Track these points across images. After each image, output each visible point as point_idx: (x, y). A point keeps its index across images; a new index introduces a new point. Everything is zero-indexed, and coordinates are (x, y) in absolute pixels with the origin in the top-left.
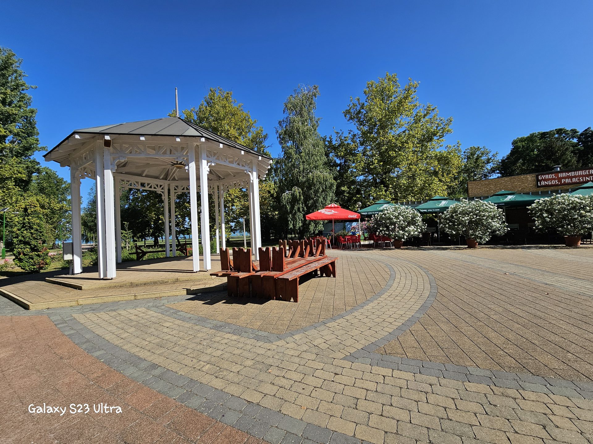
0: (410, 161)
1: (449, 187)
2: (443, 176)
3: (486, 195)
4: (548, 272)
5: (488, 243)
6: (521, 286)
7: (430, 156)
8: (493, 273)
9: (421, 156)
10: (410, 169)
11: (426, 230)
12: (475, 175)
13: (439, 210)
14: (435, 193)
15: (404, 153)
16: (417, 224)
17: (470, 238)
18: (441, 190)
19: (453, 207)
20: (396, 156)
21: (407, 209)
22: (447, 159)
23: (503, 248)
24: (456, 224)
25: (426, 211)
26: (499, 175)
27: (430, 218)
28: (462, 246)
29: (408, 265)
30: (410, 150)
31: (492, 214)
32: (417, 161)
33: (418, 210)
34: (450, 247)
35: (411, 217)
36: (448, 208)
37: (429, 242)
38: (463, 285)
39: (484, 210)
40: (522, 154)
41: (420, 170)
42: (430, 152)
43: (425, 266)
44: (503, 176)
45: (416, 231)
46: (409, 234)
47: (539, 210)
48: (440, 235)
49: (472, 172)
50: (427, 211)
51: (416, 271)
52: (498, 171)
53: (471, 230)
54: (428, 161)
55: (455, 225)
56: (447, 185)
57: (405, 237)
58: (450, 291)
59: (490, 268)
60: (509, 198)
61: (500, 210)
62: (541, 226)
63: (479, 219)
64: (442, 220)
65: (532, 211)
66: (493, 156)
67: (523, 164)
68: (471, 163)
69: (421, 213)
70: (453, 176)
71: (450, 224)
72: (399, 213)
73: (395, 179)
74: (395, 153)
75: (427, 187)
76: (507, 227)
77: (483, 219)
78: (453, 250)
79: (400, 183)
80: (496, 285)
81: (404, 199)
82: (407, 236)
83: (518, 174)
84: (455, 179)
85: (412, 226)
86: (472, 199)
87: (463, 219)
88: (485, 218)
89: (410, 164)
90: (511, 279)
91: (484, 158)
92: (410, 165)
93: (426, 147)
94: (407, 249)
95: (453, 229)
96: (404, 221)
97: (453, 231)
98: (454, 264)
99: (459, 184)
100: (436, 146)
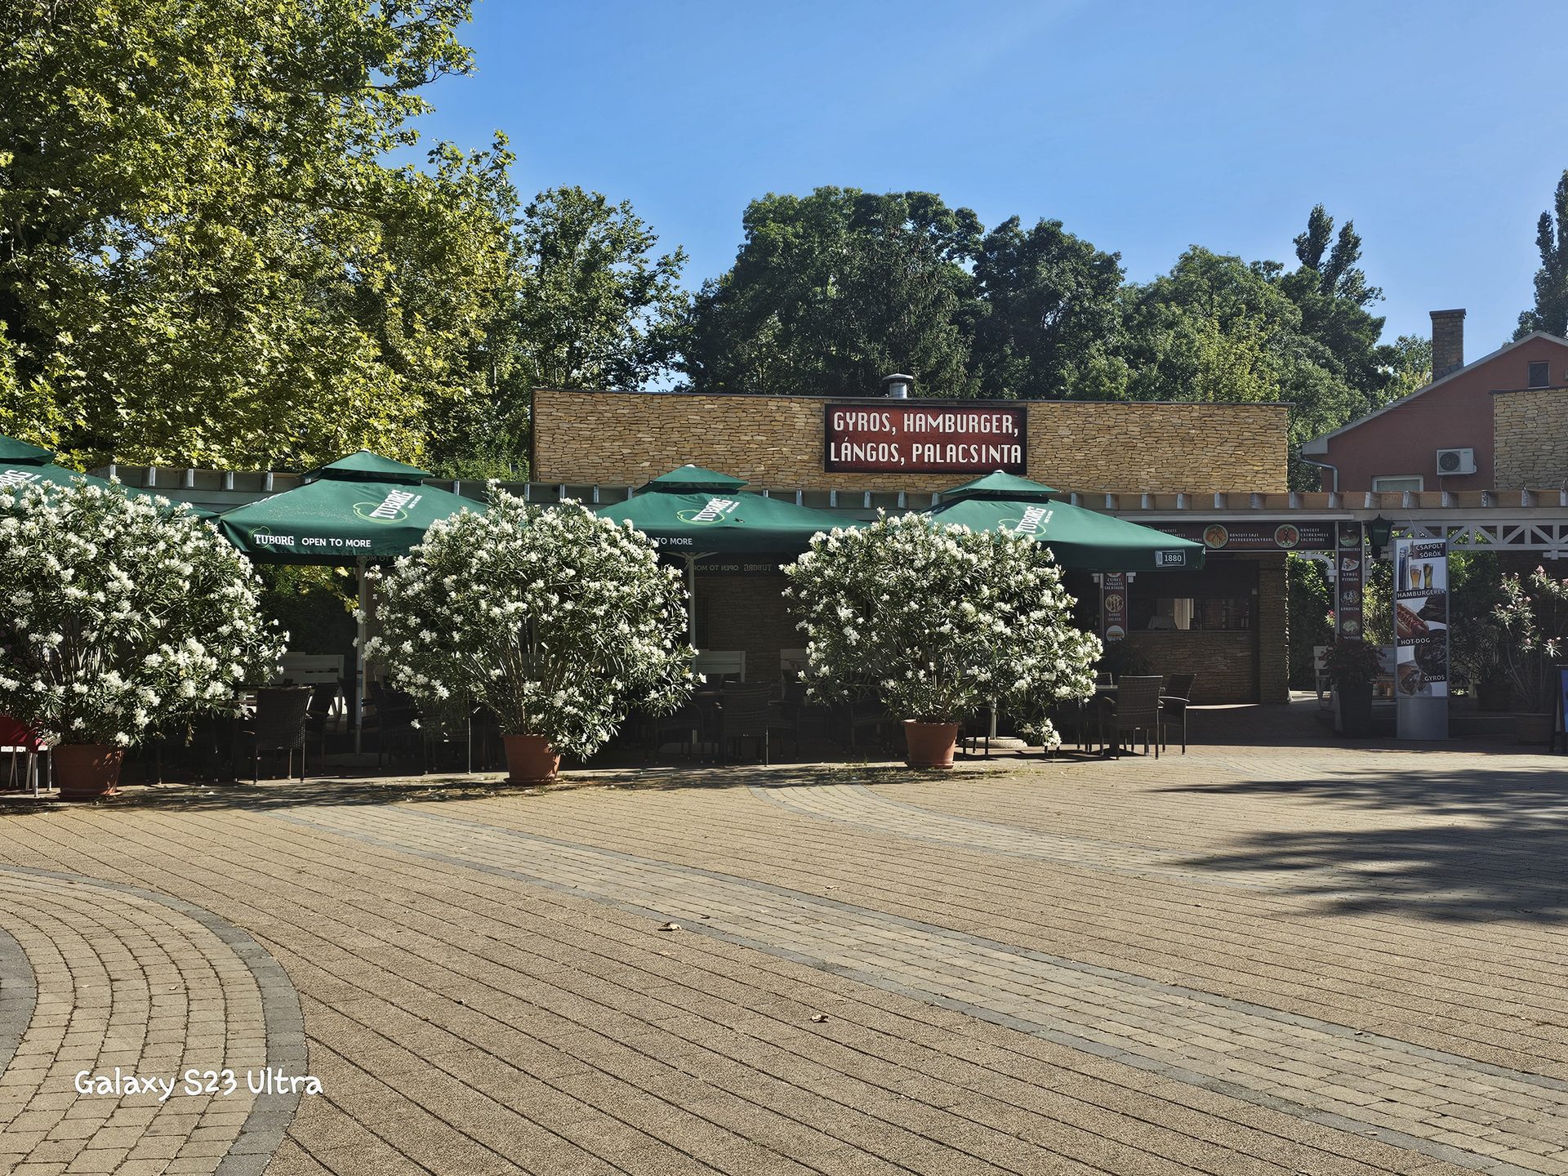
0: (211, 191)
1: (440, 409)
2: (410, 332)
3: (617, 481)
4: (836, 903)
5: (605, 757)
6: (727, 988)
7: (339, 183)
8: (613, 932)
9: (288, 171)
10: (209, 248)
11: (280, 669)
12: (576, 358)
13: (366, 543)
14: (355, 430)
15: (170, 119)
16: (225, 630)
17: (522, 729)
18: (392, 419)
19: (444, 530)
20: (118, 134)
21: (168, 517)
22: (434, 232)
24: (457, 636)
25: (286, 541)
26: (684, 378)
27: (318, 592)
28: (480, 777)
29: (139, 917)
30: (217, 113)
31: (636, 590)
32: (259, 199)
33: (241, 535)
34: (415, 780)
35: (193, 578)
36: (416, 535)
37: (297, 753)
38: (459, 1021)
39: (601, 569)
40: (783, 286)
41: (274, 264)
42: (343, 159)
43: (245, 917)
44: (699, 389)
45: (215, 677)
46: (166, 699)
47: (825, 584)
48: (366, 703)
49: (560, 338)
50: (298, 543)
51: (190, 958)
52: (679, 358)
53: (532, 679)
54: (325, 212)
55: (446, 645)
56: (429, 396)
57: (142, 718)
58: (377, 1070)
59: (601, 900)
60: (718, 507)
61: (672, 572)
62: (825, 669)
63: (573, 613)
64: (382, 613)
65: (797, 589)
66: (664, 264)
67: (783, 339)
68: (558, 285)
69: (257, 554)
70: (465, 342)
71: (427, 636)
72: (107, 545)
73: (103, 298)
74: (105, 104)
75: (307, 383)
76: (697, 665)
77: (594, 618)
78: (429, 799)
79: (136, 330)
80: (619, 998)
81: (157, 445)
82: (151, 710)
83: (760, 390)
84: (477, 361)
85: (192, 643)
86: (546, 495)
87: (496, 611)
88: (600, 611)
89: (211, 212)
90: (687, 957)
91: (621, 268)
92: (206, 217)
93: (320, 119)
94: (146, 802)
95: (436, 671)
96: (138, 604)
97: (437, 683)
98: (423, 887)
99: (493, 398)
100: (381, 129)
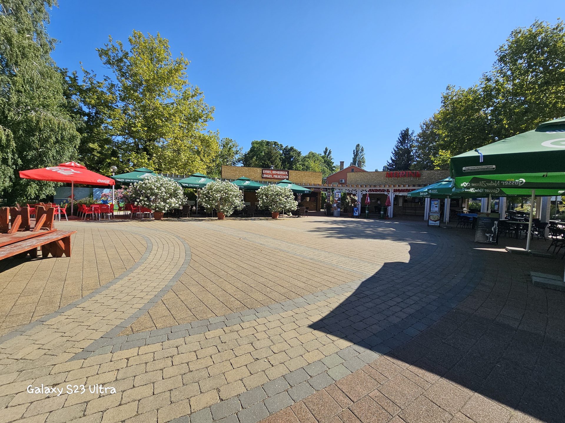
0: (176, 135)
1: (208, 167)
2: (204, 156)
3: (233, 178)
4: (262, 236)
5: (232, 216)
6: (249, 247)
7: (195, 135)
8: (233, 239)
9: (187, 133)
10: (176, 143)
11: (186, 203)
12: (227, 161)
13: (198, 186)
14: (197, 170)
15: (170, 125)
16: (178, 197)
17: (219, 212)
18: (202, 168)
19: (209, 184)
20: (163, 126)
21: (170, 181)
22: (208, 143)
23: (240, 220)
24: (211, 199)
25: (187, 185)
26: (243, 165)
27: (191, 193)
28: (214, 218)
29: (167, 236)
30: (177, 124)
31: (236, 193)
32: (183, 137)
33: (180, 184)
34: (205, 218)
35: (174, 189)
36: (205, 185)
37: (188, 214)
38: (212, 250)
39: (231, 190)
40: (256, 153)
41: (185, 146)
42: (195, 132)
43: (182, 236)
44: (244, 166)
45: (177, 203)
46: (170, 206)
47: (262, 193)
48: (198, 208)
49: (225, 158)
50: (189, 185)
51: (174, 242)
52: (242, 162)
53: (221, 205)
54: (193, 139)
55: (210, 200)
56: (207, 165)
57: (166, 209)
58: (201, 257)
59: (231, 235)
60: (247, 183)
61: (241, 191)
62: (261, 205)
63: (227, 196)
64: (200, 195)
65: (258, 194)
66: (240, 149)
67: (256, 160)
68: (225, 151)
69: (183, 187)
70: (212, 158)
71: (207, 199)
72: (161, 184)
73: (160, 150)
74: (161, 122)
75: (190, 163)
76: (244, 204)
77: (230, 197)
78: (207, 221)
79: (165, 155)
80: (234, 248)
81: (168, 171)
82: (168, 208)
83: (253, 167)
84: (213, 161)
85: (174, 198)
86: (224, 180)
87: (216, 196)
88: (231, 196)
89: (176, 138)
90: (243, 243)
91: (234, 150)
92: (175, 139)
93: (192, 126)
94: (167, 220)
95: (208, 204)
96: (166, 193)
97: (208, 205)
98: (207, 232)
99: (216, 166)
100: (201, 128)
